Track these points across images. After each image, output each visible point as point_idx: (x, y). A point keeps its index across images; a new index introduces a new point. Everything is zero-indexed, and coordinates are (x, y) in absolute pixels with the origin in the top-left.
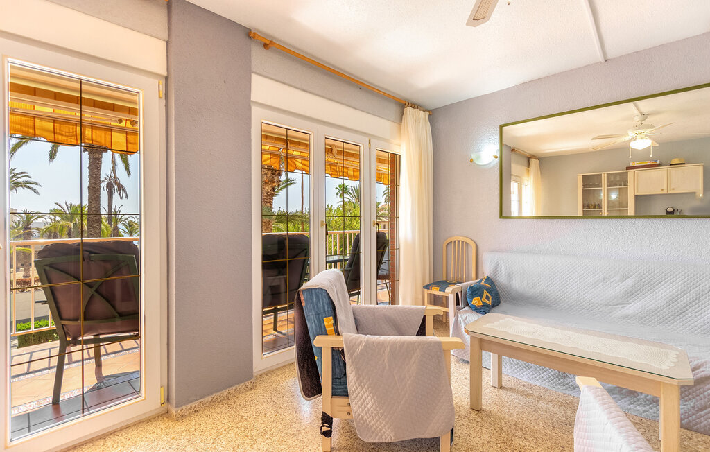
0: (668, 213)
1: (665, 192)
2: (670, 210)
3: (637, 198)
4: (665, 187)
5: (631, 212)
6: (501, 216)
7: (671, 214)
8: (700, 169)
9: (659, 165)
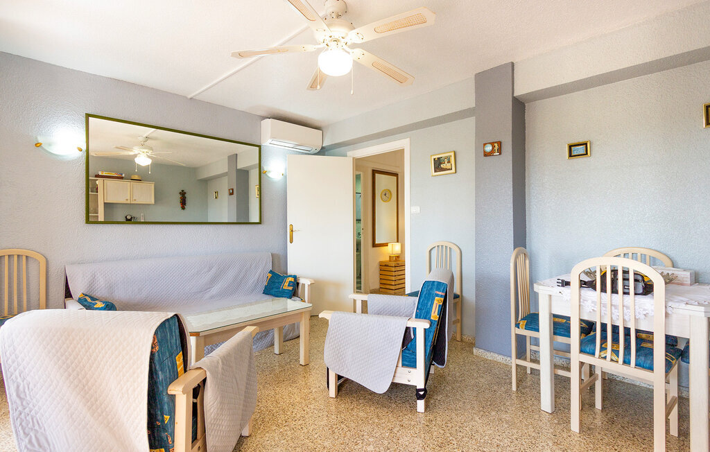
0: (127, 220)
1: (129, 202)
2: (129, 217)
3: (107, 205)
4: (129, 198)
5: (101, 218)
6: (88, 221)
7: (129, 221)
8: (153, 186)
9: (122, 178)
